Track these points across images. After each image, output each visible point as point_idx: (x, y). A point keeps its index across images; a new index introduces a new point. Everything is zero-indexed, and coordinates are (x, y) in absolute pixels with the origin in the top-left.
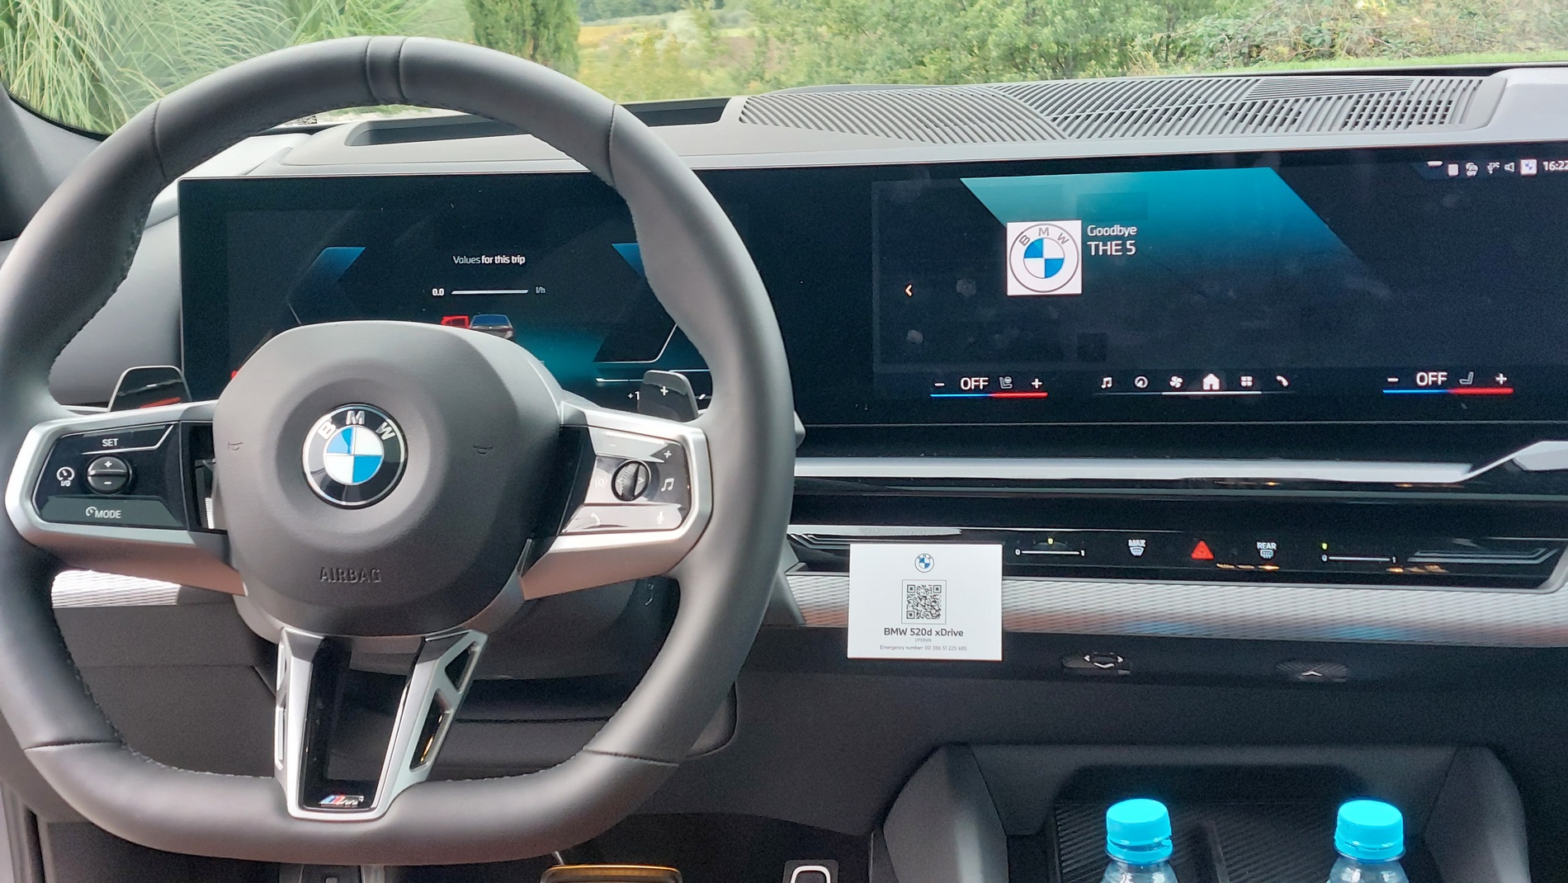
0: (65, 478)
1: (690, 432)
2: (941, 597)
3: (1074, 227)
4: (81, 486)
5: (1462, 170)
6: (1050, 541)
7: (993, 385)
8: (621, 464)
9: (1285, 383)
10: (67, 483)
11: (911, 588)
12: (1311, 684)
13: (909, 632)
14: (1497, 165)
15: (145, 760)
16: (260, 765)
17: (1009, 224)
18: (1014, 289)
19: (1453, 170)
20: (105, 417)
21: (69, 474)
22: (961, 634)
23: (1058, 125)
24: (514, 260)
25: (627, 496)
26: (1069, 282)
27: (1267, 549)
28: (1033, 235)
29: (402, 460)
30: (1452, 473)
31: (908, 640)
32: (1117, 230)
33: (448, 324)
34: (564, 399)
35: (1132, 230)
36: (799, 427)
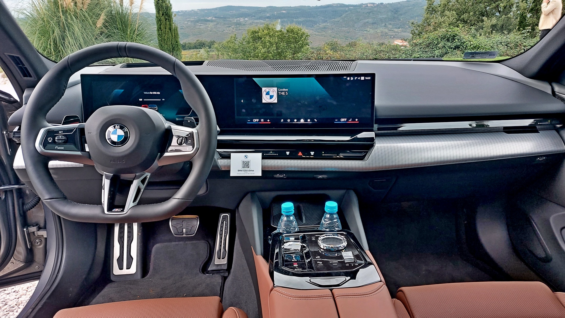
0: (50, 140)
1: (194, 130)
2: (250, 163)
3: (276, 89)
4: (54, 142)
5: (350, 79)
6: (271, 152)
7: (260, 121)
8: (179, 137)
9: (316, 121)
10: (51, 141)
11: (243, 162)
12: (320, 179)
13: (243, 171)
14: (357, 78)
15: (71, 202)
16: (99, 202)
17: (263, 88)
18: (264, 101)
19: (348, 79)
20: (61, 126)
21: (51, 139)
22: (253, 171)
23: (272, 68)
24: (158, 93)
25: (180, 144)
26: (275, 100)
27: (312, 153)
28: (267, 91)
29: (129, 136)
30: (348, 138)
31: (243, 172)
32: (284, 90)
33: (143, 107)
34: (167, 123)
35: (287, 90)
36: (218, 129)
